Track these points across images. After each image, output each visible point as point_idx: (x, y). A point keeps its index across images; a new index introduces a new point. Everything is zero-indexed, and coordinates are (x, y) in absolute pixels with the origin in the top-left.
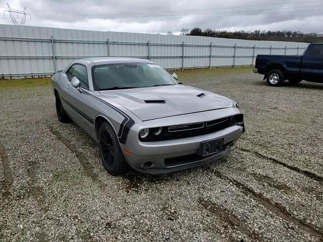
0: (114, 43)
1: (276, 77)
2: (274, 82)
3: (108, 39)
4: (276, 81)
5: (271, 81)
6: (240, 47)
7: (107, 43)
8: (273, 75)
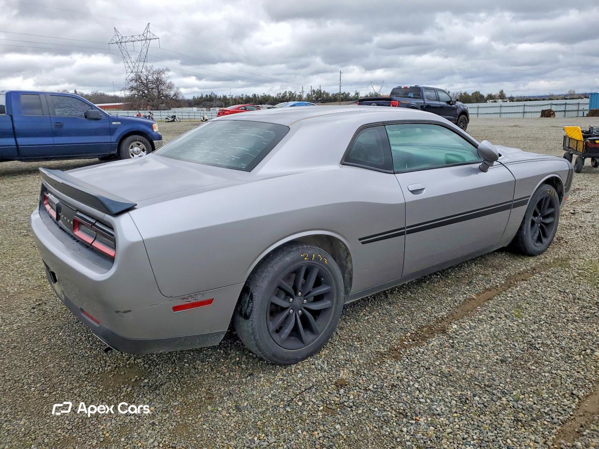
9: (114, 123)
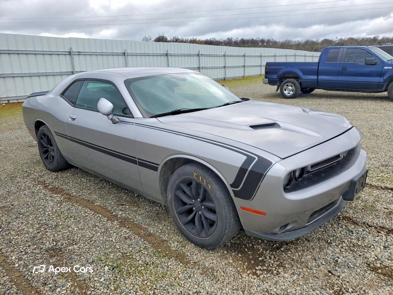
0: (79, 53)
1: (290, 88)
2: (289, 93)
3: (71, 48)
4: (292, 93)
5: (286, 92)
6: (232, 56)
7: (70, 53)
8: (287, 85)
9: (386, 68)
